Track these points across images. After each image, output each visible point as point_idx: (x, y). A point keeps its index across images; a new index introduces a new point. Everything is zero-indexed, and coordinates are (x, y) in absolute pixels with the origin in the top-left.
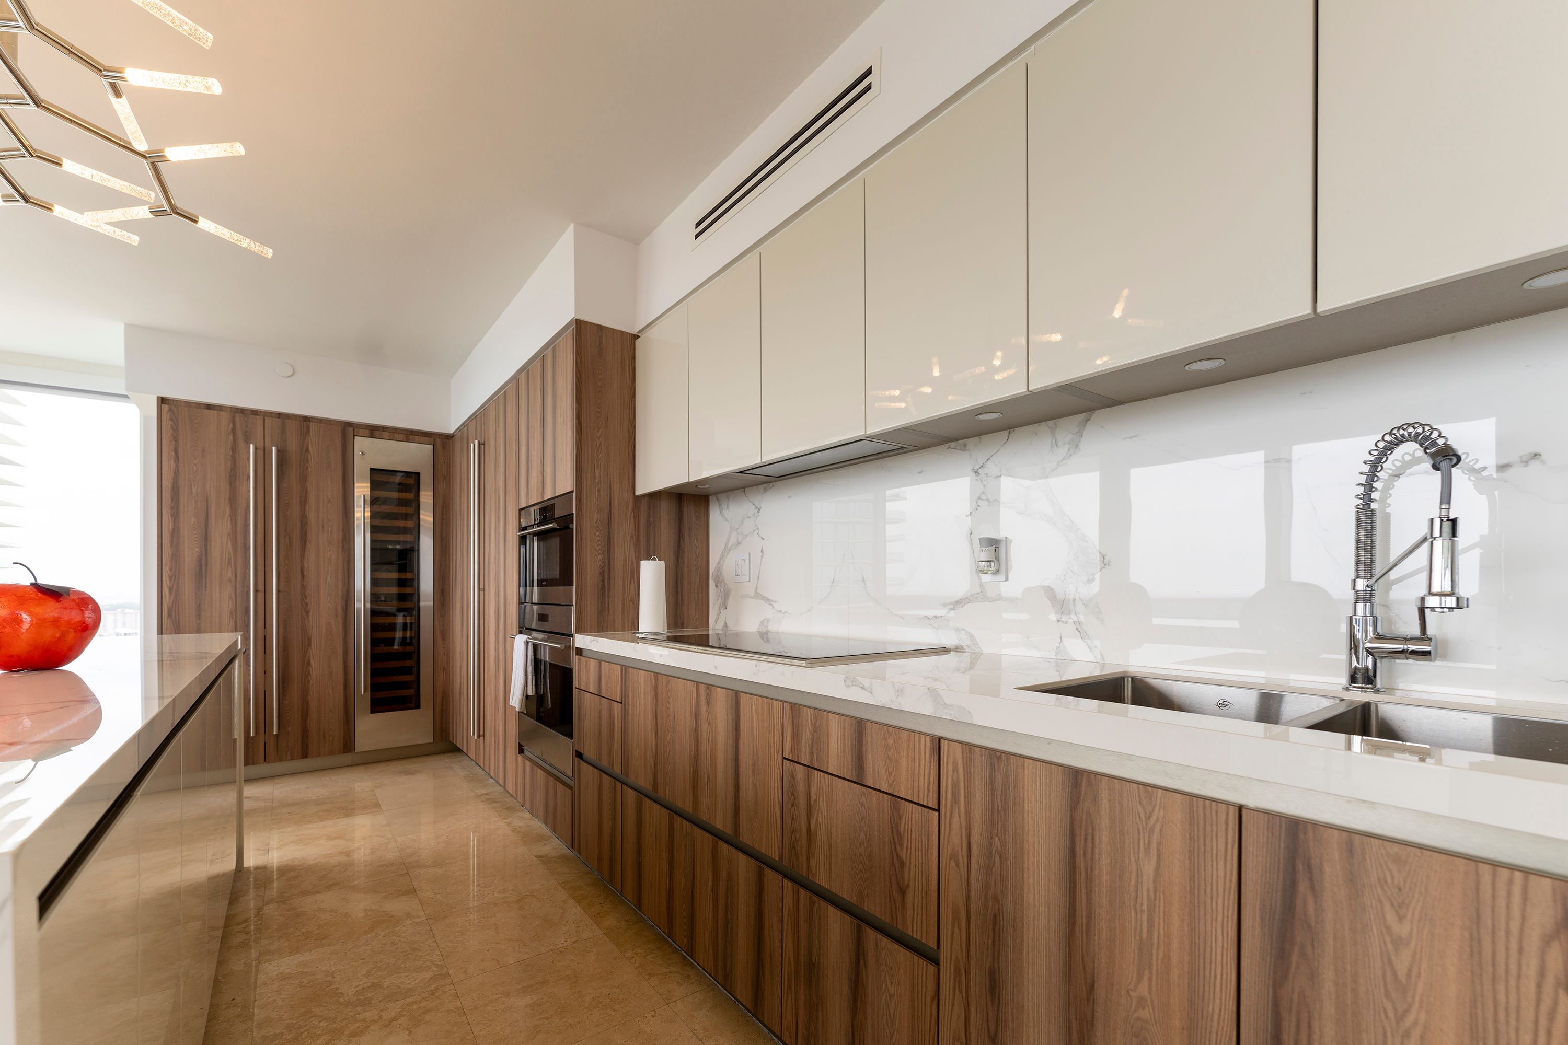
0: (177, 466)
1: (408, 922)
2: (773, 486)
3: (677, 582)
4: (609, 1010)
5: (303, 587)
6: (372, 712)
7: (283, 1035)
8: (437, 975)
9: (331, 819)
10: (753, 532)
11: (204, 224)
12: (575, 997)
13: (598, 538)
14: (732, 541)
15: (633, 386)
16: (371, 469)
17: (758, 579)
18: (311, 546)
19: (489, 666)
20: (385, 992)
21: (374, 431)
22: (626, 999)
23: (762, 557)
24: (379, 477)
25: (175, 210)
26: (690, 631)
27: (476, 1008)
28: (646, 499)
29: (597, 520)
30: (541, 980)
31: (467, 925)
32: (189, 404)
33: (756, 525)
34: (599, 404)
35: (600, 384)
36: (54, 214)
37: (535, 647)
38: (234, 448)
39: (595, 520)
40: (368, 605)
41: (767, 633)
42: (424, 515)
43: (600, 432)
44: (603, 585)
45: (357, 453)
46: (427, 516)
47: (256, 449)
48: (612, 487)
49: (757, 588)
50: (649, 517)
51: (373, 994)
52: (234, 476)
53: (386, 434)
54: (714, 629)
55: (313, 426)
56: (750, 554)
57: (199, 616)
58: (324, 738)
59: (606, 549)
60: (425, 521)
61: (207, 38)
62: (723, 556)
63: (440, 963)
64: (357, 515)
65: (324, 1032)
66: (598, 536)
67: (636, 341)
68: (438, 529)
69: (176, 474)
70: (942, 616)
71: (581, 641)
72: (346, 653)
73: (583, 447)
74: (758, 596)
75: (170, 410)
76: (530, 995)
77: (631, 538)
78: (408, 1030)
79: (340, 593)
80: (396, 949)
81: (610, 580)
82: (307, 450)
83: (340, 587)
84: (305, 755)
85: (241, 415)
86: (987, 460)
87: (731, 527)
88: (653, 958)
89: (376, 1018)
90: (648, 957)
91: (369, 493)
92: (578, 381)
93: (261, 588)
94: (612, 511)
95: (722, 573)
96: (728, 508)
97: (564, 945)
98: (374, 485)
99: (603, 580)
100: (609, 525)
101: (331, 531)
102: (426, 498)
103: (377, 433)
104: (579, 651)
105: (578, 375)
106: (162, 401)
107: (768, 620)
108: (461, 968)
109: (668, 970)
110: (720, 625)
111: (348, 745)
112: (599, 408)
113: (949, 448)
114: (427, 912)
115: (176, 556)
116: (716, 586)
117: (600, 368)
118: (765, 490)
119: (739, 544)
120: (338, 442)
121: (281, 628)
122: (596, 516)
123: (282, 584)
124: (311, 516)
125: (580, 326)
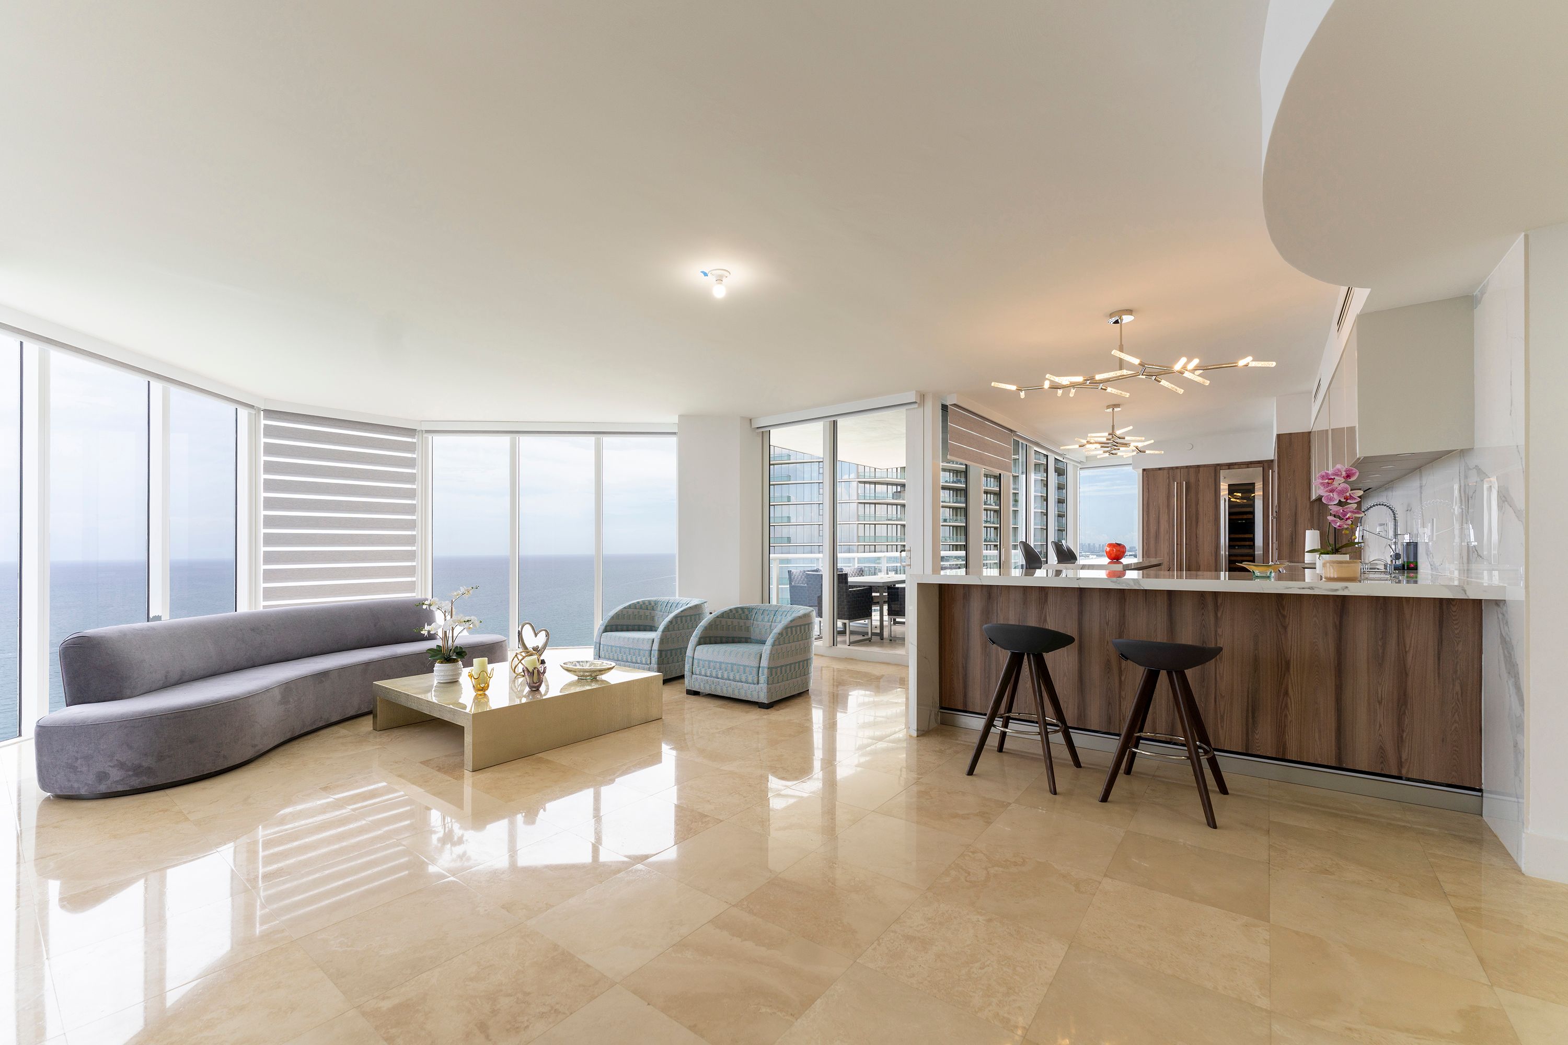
0: (1149, 495)
5: (1197, 542)
13: (1289, 521)
16: (1229, 485)
18: (1200, 524)
21: (1230, 466)
24: (1234, 488)
28: (1317, 502)
29: (1289, 514)
32: (1153, 470)
38: (1169, 485)
44: (1291, 541)
45: (1222, 477)
47: (1177, 483)
48: (1297, 499)
52: (1169, 496)
53: (1236, 466)
55: (1201, 469)
57: (1156, 552)
59: (1293, 526)
64: (1222, 507)
69: (1148, 498)
75: (1146, 473)
77: (1308, 521)
79: (1213, 545)
82: (1199, 480)
83: (1213, 542)
85: (1172, 470)
91: (1227, 496)
93: (1179, 543)
94: (1296, 510)
98: (1230, 492)
99: (1292, 539)
100: (1294, 516)
101: (1210, 516)
102: (1258, 494)
103: (1232, 467)
106: (1144, 470)
115: (1148, 531)
120: (1213, 475)
121: (1187, 560)
122: (1288, 512)
123: (1188, 542)
124: (1201, 510)
125: (1279, 436)
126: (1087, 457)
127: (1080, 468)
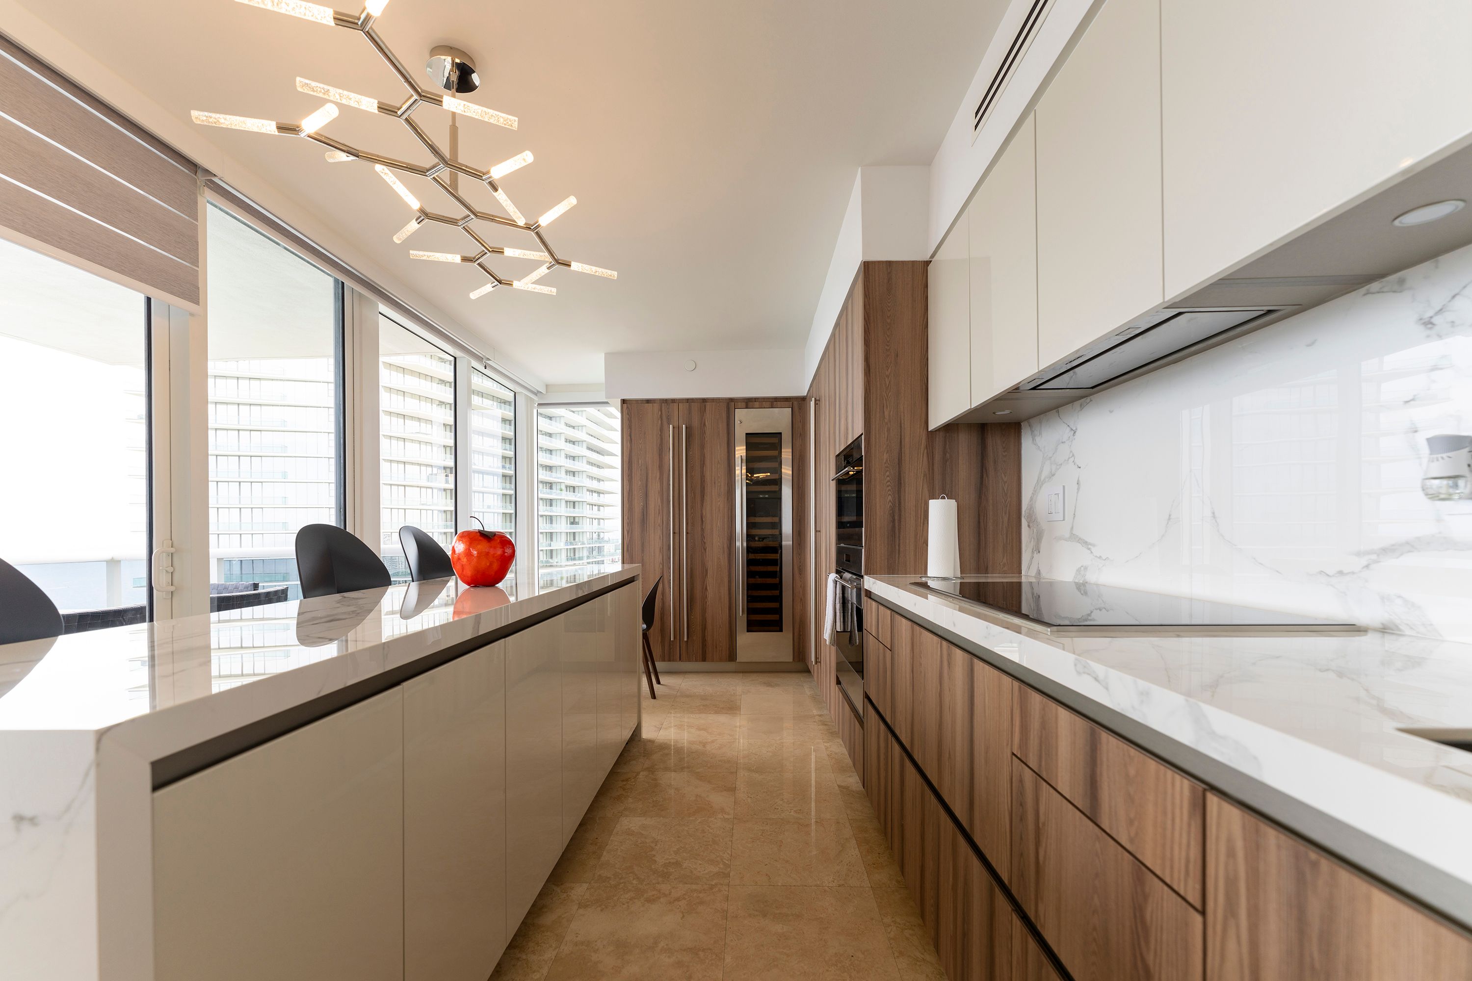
0: (631, 446)
1: (720, 816)
2: (1091, 401)
3: (979, 522)
4: (846, 974)
5: (702, 530)
6: (748, 631)
7: (610, 880)
8: (721, 872)
9: (705, 713)
10: (1068, 460)
11: (575, 266)
12: (819, 944)
13: (888, 478)
14: (1045, 473)
15: (926, 316)
16: (747, 434)
17: (1074, 517)
18: (707, 498)
19: (822, 600)
20: (682, 872)
21: (749, 403)
22: (866, 970)
23: (1078, 489)
24: (754, 441)
25: (558, 262)
26: (996, 577)
27: (736, 917)
28: (942, 434)
29: (887, 460)
30: (797, 913)
31: (760, 834)
32: (638, 401)
33: (1071, 452)
34: (888, 342)
35: (889, 321)
36: (514, 287)
37: (843, 588)
38: (661, 430)
39: (885, 461)
40: (745, 544)
41: (1085, 584)
42: (785, 469)
43: (889, 370)
44: (894, 526)
45: (737, 422)
46: (787, 469)
47: (674, 428)
48: (903, 425)
49: (1072, 528)
50: (945, 452)
51: (673, 870)
52: (661, 450)
53: (757, 404)
54: (1027, 576)
55: (708, 405)
56: (1064, 487)
57: (643, 551)
58: (716, 647)
59: (897, 489)
60: (786, 474)
61: (512, 121)
62: (1035, 491)
63: (727, 862)
64: (738, 472)
65: (633, 889)
66: (888, 476)
67: (929, 268)
68: (795, 480)
69: (631, 451)
70: (1353, 573)
71: (870, 583)
72: (730, 582)
73: (871, 388)
74: (1074, 537)
75: (627, 407)
76: (783, 924)
77: (924, 477)
78: (683, 914)
79: (726, 535)
80: (703, 837)
81: (900, 521)
82: (705, 424)
83: (726, 529)
84: (704, 659)
85: (665, 404)
86: (1454, 297)
87: (1043, 456)
88: (910, 935)
89: (667, 892)
90: (906, 931)
91: (745, 454)
92: (866, 324)
93: (677, 531)
94: (903, 450)
95: (1035, 510)
96: (1040, 434)
97: (831, 885)
98: (749, 447)
99: (894, 521)
100: (899, 464)
101: (720, 486)
102: (786, 454)
103: (750, 404)
104: (868, 593)
105: (866, 316)
106: (624, 401)
107: (1086, 568)
108: (740, 873)
109: (922, 956)
110: (1033, 572)
111: (732, 656)
112: (888, 346)
113: (1368, 293)
114: (736, 812)
116: (1029, 526)
117: (889, 305)
118: (1082, 407)
119: (1053, 475)
120: (724, 415)
121: (689, 561)
122: (885, 456)
123: (689, 528)
124: (708, 474)
125: (868, 268)
126: (547, 386)
127: (539, 404)
